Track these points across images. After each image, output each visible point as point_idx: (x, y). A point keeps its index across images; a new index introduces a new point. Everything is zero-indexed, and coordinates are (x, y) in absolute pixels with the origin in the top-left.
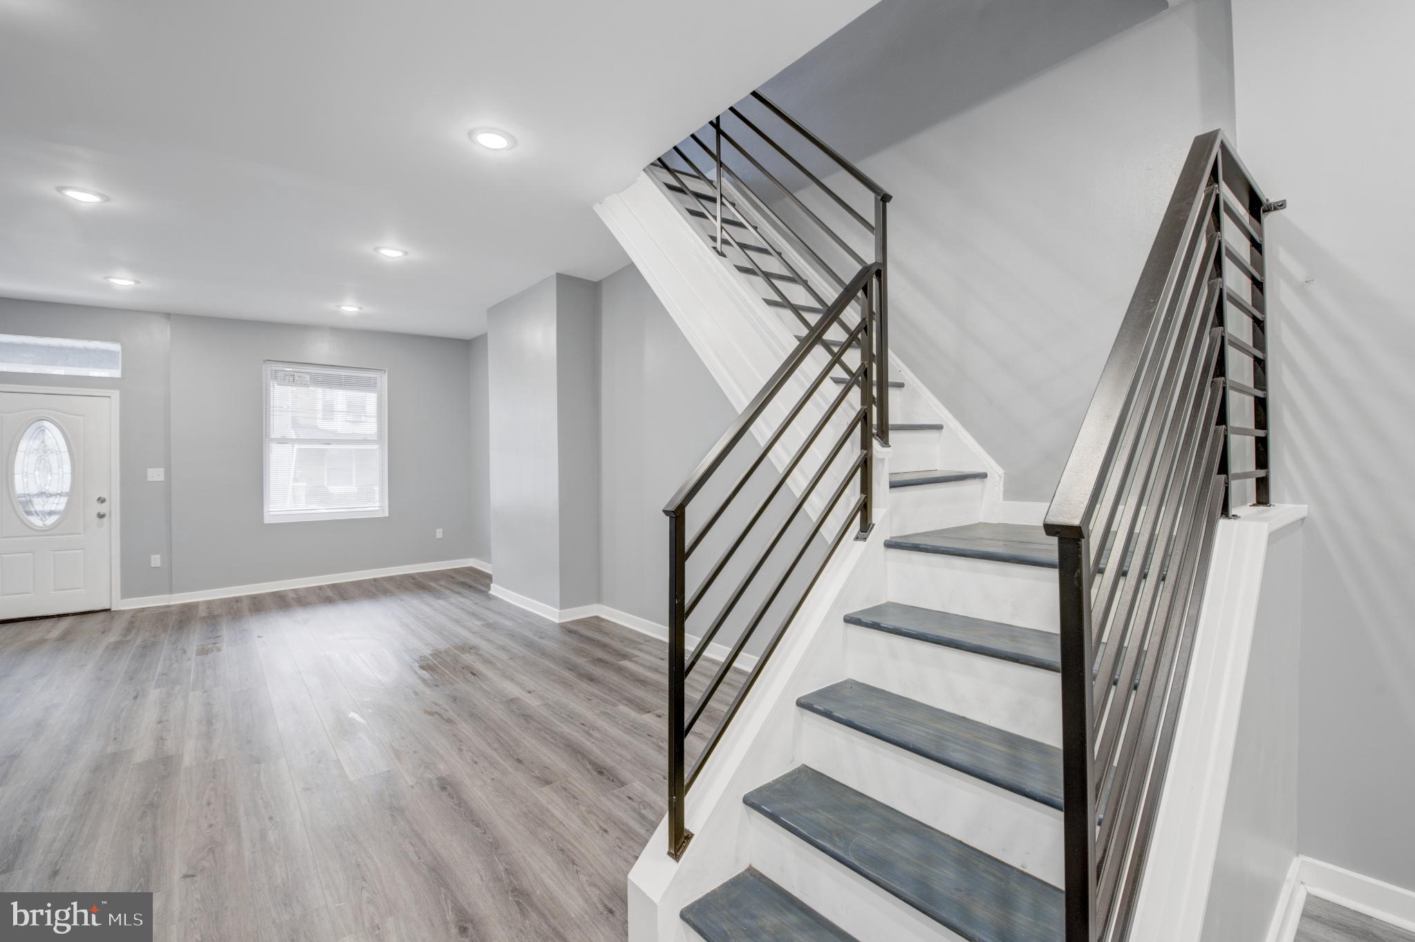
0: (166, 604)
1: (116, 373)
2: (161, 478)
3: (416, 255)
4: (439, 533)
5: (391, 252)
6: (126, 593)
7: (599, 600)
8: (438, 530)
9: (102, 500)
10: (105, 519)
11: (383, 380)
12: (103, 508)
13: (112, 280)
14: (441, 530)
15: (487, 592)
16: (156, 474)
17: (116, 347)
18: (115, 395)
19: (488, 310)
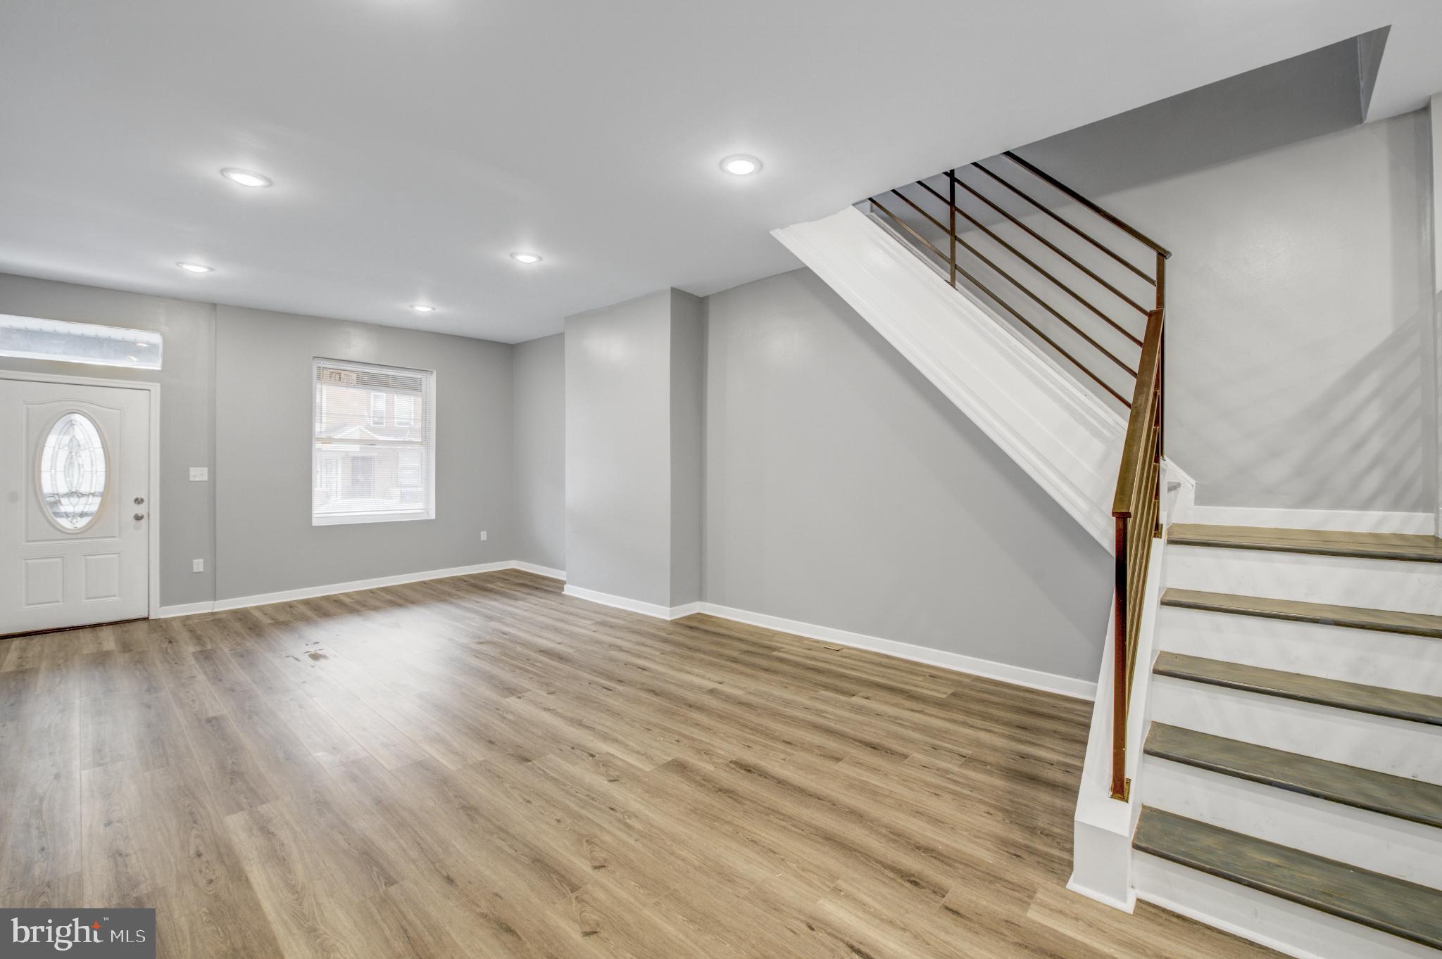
0: (210, 611)
1: (156, 366)
2: (205, 478)
3: (549, 261)
4: (484, 536)
5: (527, 258)
6: (165, 601)
7: (701, 597)
8: (482, 533)
9: (138, 501)
10: (143, 522)
11: (430, 383)
12: (141, 510)
13: (185, 267)
14: (485, 532)
15: (561, 593)
16: (199, 474)
17: (156, 338)
18: (156, 388)
19: (566, 318)
